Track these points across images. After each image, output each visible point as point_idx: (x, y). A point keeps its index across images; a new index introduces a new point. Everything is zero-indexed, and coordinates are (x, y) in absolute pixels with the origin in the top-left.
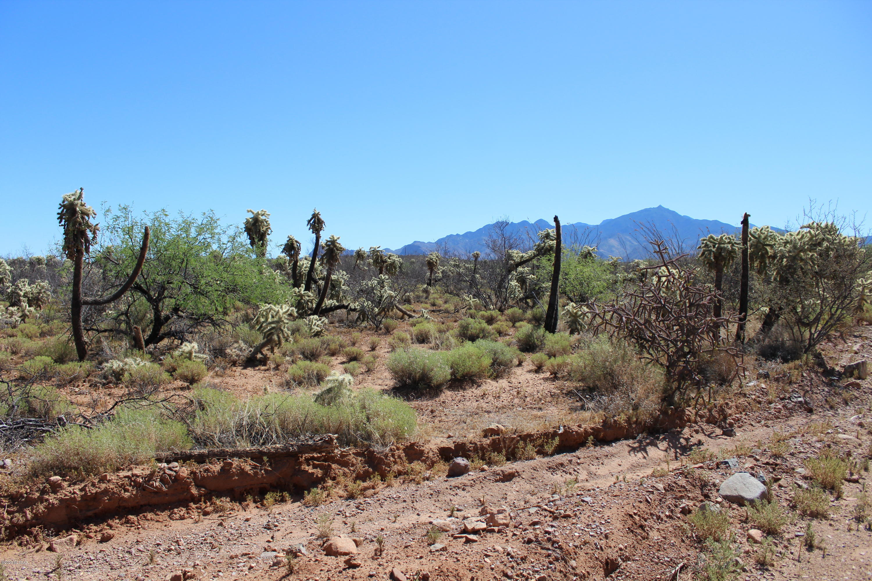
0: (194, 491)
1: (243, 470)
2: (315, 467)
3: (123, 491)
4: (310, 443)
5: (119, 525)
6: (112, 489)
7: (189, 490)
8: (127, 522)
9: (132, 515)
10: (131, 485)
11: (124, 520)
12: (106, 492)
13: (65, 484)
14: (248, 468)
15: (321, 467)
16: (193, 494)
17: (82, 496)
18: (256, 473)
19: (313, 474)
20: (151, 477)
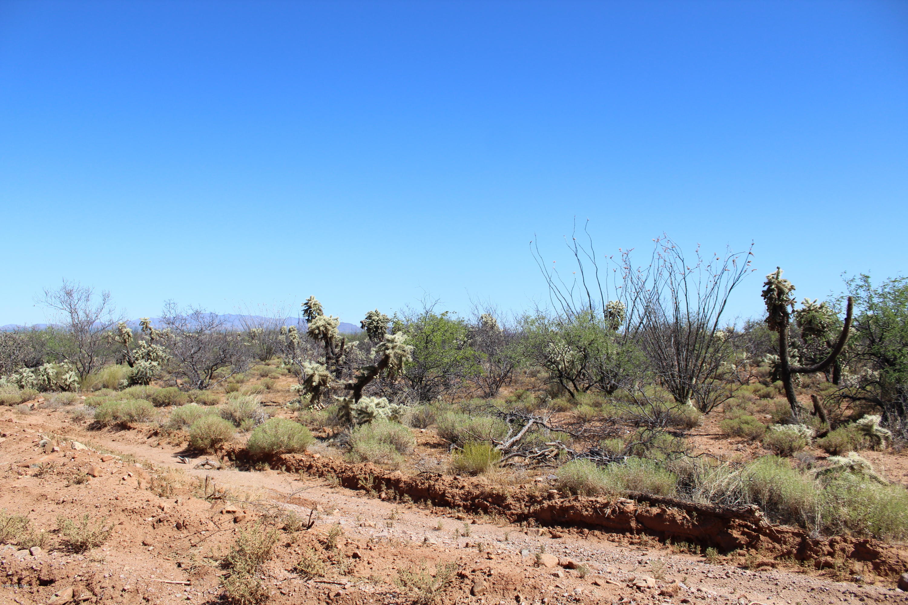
0: (633, 524)
1: (674, 518)
2: (743, 533)
3: (584, 510)
4: (734, 509)
5: (575, 533)
6: (577, 506)
7: (629, 522)
8: (582, 532)
9: (587, 529)
10: (591, 508)
11: (579, 530)
12: (572, 507)
13: (557, 496)
14: (679, 518)
15: (748, 535)
16: (631, 527)
17: (560, 507)
18: (682, 523)
19: (737, 539)
20: (606, 505)
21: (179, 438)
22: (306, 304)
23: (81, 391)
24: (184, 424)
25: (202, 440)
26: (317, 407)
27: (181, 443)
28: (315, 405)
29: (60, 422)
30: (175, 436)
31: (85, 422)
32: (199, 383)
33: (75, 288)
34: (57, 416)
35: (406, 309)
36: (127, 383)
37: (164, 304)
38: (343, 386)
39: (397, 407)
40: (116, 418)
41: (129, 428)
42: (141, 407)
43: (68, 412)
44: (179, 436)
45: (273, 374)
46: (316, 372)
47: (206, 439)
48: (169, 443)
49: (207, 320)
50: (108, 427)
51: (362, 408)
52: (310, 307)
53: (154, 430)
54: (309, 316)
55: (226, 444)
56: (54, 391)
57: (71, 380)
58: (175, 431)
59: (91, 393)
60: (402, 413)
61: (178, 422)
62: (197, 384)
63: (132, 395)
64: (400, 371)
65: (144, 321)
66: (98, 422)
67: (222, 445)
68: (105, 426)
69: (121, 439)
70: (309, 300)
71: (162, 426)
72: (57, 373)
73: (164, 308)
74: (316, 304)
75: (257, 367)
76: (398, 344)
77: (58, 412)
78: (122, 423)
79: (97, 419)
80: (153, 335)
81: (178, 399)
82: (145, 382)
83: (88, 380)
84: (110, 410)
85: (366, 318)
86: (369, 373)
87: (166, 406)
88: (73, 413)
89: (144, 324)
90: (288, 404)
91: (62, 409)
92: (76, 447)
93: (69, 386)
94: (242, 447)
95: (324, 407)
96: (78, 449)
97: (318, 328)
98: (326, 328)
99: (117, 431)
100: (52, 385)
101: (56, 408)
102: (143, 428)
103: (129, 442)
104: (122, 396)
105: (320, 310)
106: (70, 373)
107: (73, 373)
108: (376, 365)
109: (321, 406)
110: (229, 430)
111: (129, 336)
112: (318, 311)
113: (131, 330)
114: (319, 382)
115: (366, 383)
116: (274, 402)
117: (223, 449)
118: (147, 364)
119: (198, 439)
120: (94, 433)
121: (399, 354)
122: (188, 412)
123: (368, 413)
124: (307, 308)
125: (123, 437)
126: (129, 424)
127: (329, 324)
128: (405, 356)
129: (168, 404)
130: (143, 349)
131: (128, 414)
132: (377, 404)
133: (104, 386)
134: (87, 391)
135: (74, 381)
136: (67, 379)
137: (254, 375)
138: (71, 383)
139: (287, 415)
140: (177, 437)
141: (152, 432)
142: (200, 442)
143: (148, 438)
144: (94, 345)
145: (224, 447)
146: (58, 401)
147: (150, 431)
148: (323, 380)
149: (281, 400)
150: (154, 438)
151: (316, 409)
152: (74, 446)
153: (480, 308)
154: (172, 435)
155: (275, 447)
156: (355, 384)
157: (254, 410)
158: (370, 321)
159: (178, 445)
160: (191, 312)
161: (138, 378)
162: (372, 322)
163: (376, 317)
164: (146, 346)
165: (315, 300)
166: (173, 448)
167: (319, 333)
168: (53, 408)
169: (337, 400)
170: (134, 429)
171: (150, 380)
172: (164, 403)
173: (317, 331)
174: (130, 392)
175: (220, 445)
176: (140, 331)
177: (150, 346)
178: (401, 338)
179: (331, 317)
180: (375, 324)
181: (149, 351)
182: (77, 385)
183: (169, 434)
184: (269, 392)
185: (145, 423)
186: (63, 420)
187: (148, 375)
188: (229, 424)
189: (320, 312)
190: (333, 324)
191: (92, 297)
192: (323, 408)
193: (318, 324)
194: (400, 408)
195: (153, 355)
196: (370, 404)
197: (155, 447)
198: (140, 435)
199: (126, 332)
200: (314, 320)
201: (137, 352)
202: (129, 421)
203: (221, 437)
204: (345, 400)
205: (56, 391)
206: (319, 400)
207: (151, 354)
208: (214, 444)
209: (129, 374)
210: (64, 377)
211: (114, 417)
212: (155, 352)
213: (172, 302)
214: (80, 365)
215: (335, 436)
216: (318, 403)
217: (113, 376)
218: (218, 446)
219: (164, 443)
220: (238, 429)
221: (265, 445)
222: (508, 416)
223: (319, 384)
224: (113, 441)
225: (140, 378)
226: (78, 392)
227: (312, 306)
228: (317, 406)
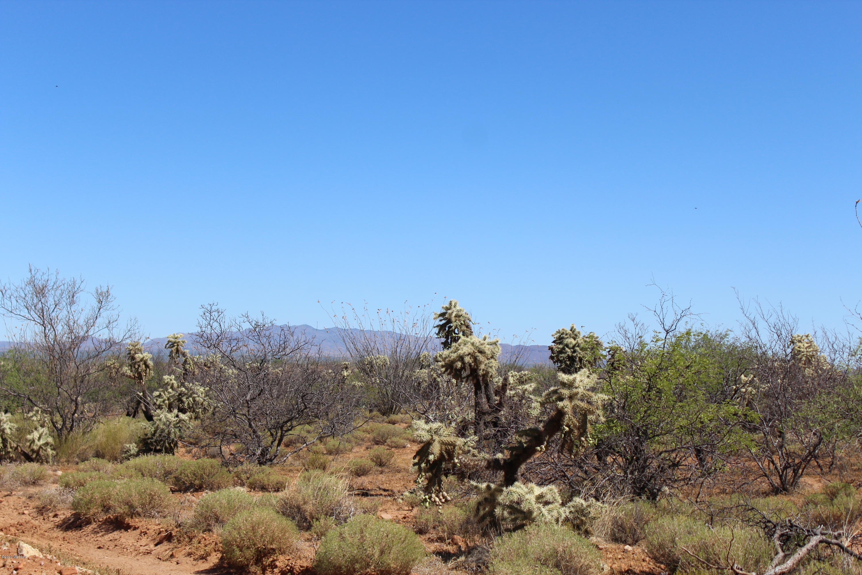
21: (206, 546)
22: (443, 315)
23: (58, 462)
24: (217, 522)
25: (241, 550)
26: (437, 499)
27: (208, 554)
28: (433, 495)
29: (15, 514)
30: (199, 543)
31: (56, 516)
32: (259, 452)
33: (51, 284)
34: (12, 503)
35: (630, 326)
36: (137, 450)
37: (201, 312)
38: (484, 464)
39: (585, 504)
40: (106, 509)
41: (127, 527)
42: (148, 492)
43: (30, 497)
44: (207, 542)
45: (394, 439)
46: (435, 437)
47: (248, 548)
48: (189, 554)
49: (276, 341)
50: (94, 525)
51: (511, 501)
52: (449, 321)
53: (166, 531)
54: (447, 338)
55: (281, 558)
56: (12, 460)
57: (42, 442)
58: (201, 534)
59: (75, 467)
60: (592, 515)
61: (206, 518)
62: (254, 454)
63: (140, 470)
64: (583, 439)
65: (173, 340)
66: (77, 516)
67: (274, 561)
68: (88, 522)
69: (112, 544)
70: (447, 309)
71: (180, 526)
72: (18, 429)
73: (201, 319)
74: (460, 316)
75: (371, 424)
76: (581, 390)
77: (15, 498)
78: (116, 518)
79: (75, 509)
80: (187, 366)
81: (216, 479)
82: (166, 448)
83: (69, 443)
84: (97, 495)
85: (554, 342)
86: (530, 441)
87: (196, 490)
88: (39, 498)
89: (172, 345)
90: (407, 493)
91: (20, 492)
92: (24, 552)
93: (38, 452)
94: (306, 564)
95: (449, 498)
96: (27, 555)
97: (461, 358)
98: (475, 359)
99: (108, 531)
100: (10, 450)
101: (11, 491)
102: (149, 527)
103: (123, 550)
104: (122, 471)
105: (468, 327)
106: (41, 430)
107: (45, 430)
108: (541, 426)
109: (444, 497)
110: (287, 535)
111: (147, 366)
112: (464, 328)
113: (150, 356)
114: (441, 454)
115: (524, 460)
116: (385, 490)
117: (276, 567)
118: (171, 417)
119: (235, 547)
120: (70, 534)
121: (582, 409)
122: (224, 501)
123: (521, 512)
124: (444, 322)
125: (116, 542)
126: (128, 520)
127: (481, 352)
128: (592, 413)
129: (199, 489)
130: (170, 390)
131: (127, 504)
132: (540, 497)
133: (99, 455)
134: (68, 462)
135: (47, 444)
136: (33, 441)
137: (363, 440)
138: (40, 447)
139: (400, 512)
140: (202, 545)
141: (164, 534)
142: (238, 553)
143: (156, 545)
144: (82, 382)
145: (277, 563)
146: (16, 477)
147: (159, 533)
148: (448, 452)
149: (396, 487)
150: (165, 545)
151: (435, 501)
152: (21, 551)
153: (762, 325)
154: (195, 541)
155: (357, 566)
156: (505, 460)
157: (338, 502)
158: (561, 346)
159: (204, 558)
160: (246, 326)
161: (156, 441)
162: (563, 348)
163: (572, 340)
164: (176, 385)
165: (458, 308)
166: (195, 562)
167: (463, 368)
168: (7, 490)
169: (476, 487)
170: (135, 528)
171: (176, 445)
172: (192, 485)
173: (459, 364)
174: (136, 465)
175: (271, 559)
176: (167, 359)
177: (183, 385)
178: (586, 380)
179: (485, 339)
180: (569, 351)
181: (180, 394)
182: (50, 451)
183: (191, 539)
184: (382, 472)
185: (153, 520)
186: (21, 511)
187: (172, 436)
188: (288, 524)
189: (467, 331)
190: (488, 352)
191: (80, 297)
192: (447, 501)
193: (461, 352)
194: (589, 506)
195: (187, 401)
196: (527, 496)
197: (166, 560)
198: (144, 540)
199: (142, 360)
200: (454, 344)
201: (160, 396)
202: (128, 515)
203: (274, 546)
204: (488, 487)
205: (15, 460)
206: (440, 487)
207: (184, 399)
208: (262, 558)
209: (140, 434)
210: (29, 437)
211: (104, 507)
212: (191, 396)
213: (214, 308)
214: (57, 417)
215: (469, 551)
216: (439, 491)
217: (113, 436)
218: (267, 561)
219: (180, 556)
220: (307, 535)
221: (342, 561)
222: (779, 528)
223: (441, 458)
224: (99, 548)
225: (157, 442)
226: (53, 464)
227: (453, 319)
228: (437, 496)
